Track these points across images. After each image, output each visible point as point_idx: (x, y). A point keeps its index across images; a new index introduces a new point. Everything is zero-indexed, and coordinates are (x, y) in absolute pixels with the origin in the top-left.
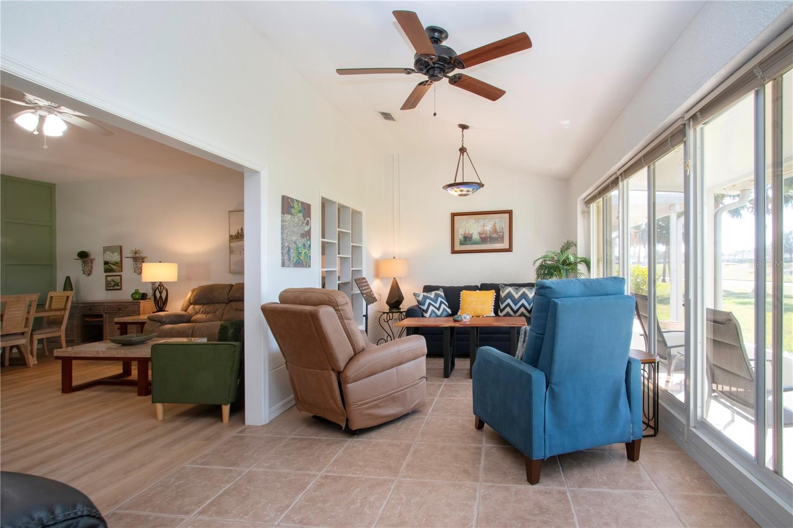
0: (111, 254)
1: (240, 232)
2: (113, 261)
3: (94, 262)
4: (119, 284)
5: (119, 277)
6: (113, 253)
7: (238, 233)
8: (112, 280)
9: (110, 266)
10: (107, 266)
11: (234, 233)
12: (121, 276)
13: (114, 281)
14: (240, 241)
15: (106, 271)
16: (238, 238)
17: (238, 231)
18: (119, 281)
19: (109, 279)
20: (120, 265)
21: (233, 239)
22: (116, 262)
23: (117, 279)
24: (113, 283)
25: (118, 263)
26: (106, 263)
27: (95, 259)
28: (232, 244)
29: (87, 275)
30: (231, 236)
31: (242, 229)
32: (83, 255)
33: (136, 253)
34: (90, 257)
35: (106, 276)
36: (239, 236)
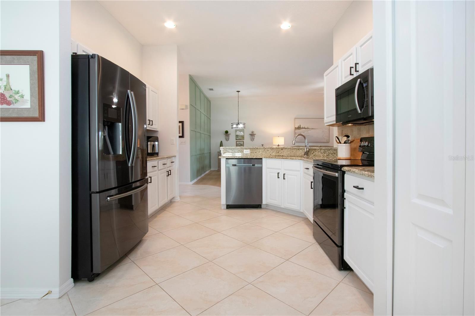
1: (299, 126)
2: (240, 135)
3: (230, 135)
4: (242, 145)
6: (240, 132)
7: (299, 127)
11: (297, 126)
12: (243, 141)
13: (240, 144)
14: (299, 130)
15: (236, 139)
19: (237, 142)
20: (243, 137)
23: (242, 143)
24: (240, 145)
26: (237, 136)
27: (230, 134)
28: (296, 131)
29: (227, 141)
30: (295, 128)
31: (300, 125)
32: (227, 132)
33: (253, 132)
34: (229, 133)
35: (236, 142)
36: (299, 128)
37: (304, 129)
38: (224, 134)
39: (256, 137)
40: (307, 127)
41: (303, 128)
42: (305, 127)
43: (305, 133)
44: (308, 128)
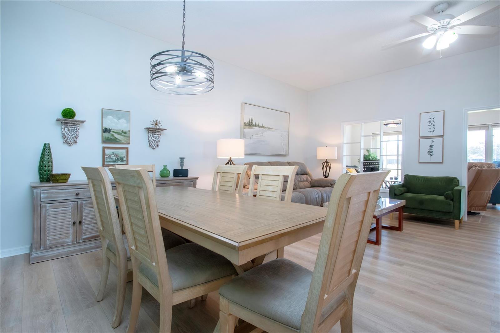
0: (115, 120)
1: (251, 121)
2: (116, 129)
4: (125, 159)
5: (124, 151)
6: (119, 119)
7: (250, 122)
8: (113, 153)
9: (112, 135)
10: (107, 135)
11: (247, 121)
12: (127, 149)
13: (116, 155)
14: (250, 128)
15: (105, 141)
16: (249, 126)
17: (250, 120)
18: (125, 155)
19: (107, 152)
20: (126, 135)
21: (246, 126)
22: (122, 131)
23: (122, 153)
24: (114, 158)
25: (125, 133)
26: (106, 131)
29: (69, 145)
30: (245, 123)
31: (252, 119)
32: (68, 114)
33: (156, 124)
34: (76, 118)
35: (104, 148)
36: (250, 124)
37: (257, 128)
38: (58, 120)
39: (164, 139)
40: (262, 125)
41: (256, 125)
42: (260, 125)
43: (259, 136)
44: (263, 127)
